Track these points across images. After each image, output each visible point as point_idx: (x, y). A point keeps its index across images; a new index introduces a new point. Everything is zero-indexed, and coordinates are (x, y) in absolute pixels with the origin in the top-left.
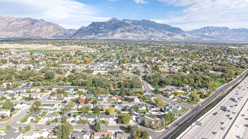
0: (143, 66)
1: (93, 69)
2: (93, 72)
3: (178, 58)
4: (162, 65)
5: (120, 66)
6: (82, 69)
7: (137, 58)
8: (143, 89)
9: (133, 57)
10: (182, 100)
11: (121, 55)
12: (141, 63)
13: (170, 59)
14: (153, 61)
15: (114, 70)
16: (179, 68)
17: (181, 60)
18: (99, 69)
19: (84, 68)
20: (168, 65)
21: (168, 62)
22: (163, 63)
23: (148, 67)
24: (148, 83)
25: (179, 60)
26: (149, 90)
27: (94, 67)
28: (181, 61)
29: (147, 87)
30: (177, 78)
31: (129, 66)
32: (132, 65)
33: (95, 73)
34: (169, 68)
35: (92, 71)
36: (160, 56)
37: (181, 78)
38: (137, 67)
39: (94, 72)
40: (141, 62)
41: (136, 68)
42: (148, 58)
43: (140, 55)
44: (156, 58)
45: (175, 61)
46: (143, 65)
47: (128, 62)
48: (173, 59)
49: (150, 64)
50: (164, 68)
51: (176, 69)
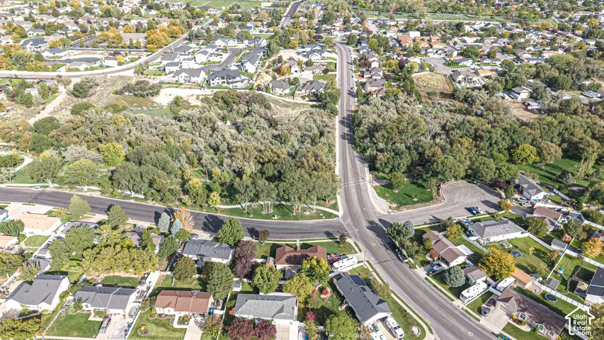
0: (354, 62)
1: (163, 78)
2: (157, 93)
3: (478, 22)
4: (423, 52)
5: (271, 60)
6: (121, 77)
7: (339, 24)
8: (335, 207)
9: (325, 20)
10: (534, 330)
11: (288, 9)
12: (348, 44)
13: (450, 24)
14: (392, 34)
15: (239, 85)
16: (487, 71)
17: (487, 32)
18: (182, 81)
19: (130, 73)
20: (443, 55)
21: (444, 40)
22: (425, 45)
23: (373, 65)
24: (364, 160)
25: (482, 29)
26: (365, 213)
27: (167, 72)
28: (489, 36)
29: (358, 188)
30: (490, 138)
31: (305, 60)
32: (315, 58)
33: (164, 98)
34: (448, 71)
35: (155, 90)
36: (417, 14)
37: (508, 138)
38: (333, 68)
39: (163, 92)
40: (349, 41)
41: (326, 71)
42: (375, 18)
43: (351, 7)
44: (402, 20)
45: (468, 35)
46: (354, 56)
47: (302, 44)
48: (459, 26)
49: (382, 49)
50: (431, 70)
51: (475, 79)
